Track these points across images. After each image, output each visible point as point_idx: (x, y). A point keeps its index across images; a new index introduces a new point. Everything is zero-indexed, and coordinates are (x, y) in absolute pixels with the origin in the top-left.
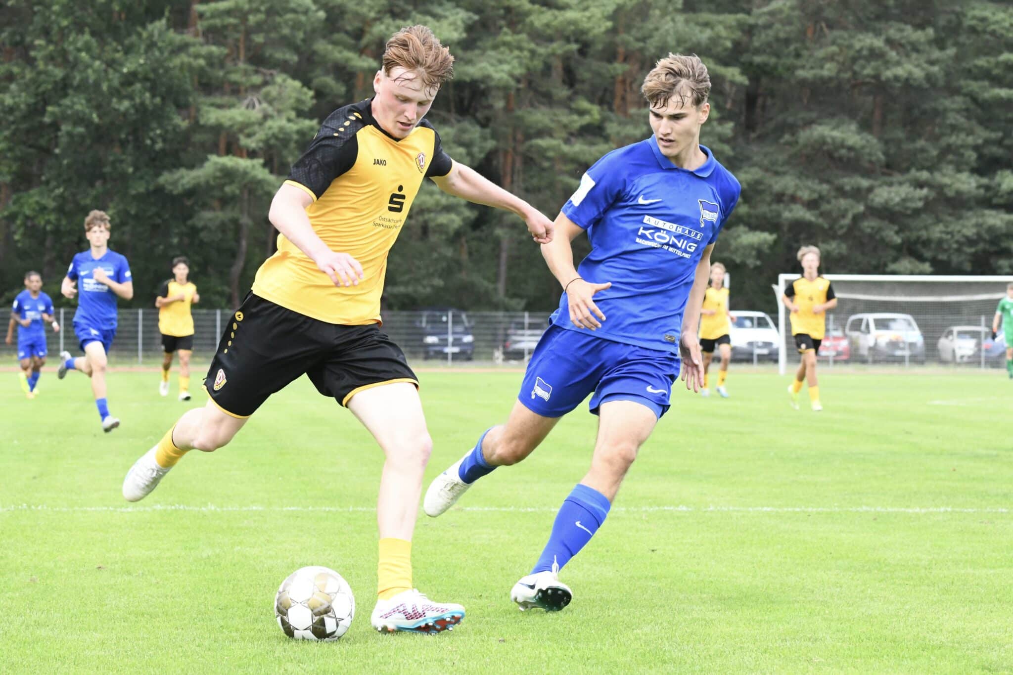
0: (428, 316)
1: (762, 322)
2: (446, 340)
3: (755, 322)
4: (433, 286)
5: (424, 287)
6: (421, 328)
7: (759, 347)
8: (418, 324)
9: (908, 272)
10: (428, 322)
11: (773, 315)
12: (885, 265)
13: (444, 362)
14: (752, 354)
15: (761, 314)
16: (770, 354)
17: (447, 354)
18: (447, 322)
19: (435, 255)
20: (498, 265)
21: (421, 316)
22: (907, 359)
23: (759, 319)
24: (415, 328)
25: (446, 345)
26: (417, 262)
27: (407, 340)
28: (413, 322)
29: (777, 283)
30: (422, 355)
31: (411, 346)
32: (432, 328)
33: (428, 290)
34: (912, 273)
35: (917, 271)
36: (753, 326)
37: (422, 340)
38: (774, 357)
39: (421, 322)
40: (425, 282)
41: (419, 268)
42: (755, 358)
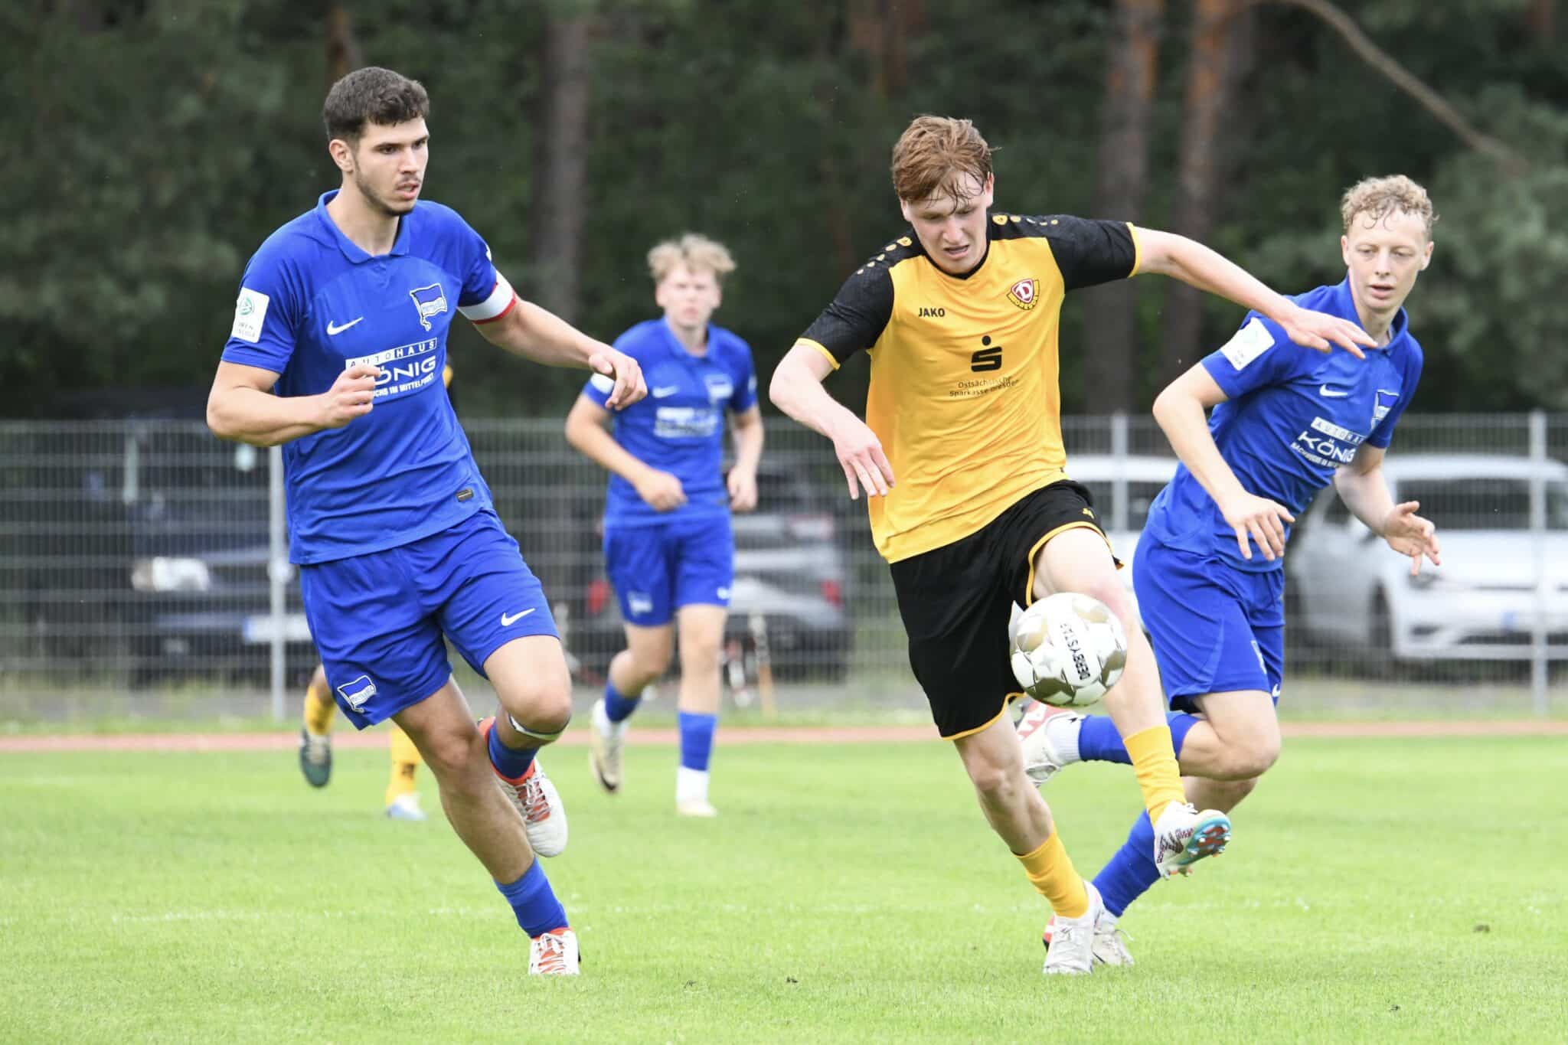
0: (153, 445)
2: (261, 574)
4: (175, 278)
5: (131, 285)
6: (117, 511)
8: (96, 490)
10: (148, 479)
13: (246, 694)
17: (263, 650)
18: (260, 475)
19: (189, 106)
20: (541, 158)
21: (116, 444)
24: (80, 510)
25: (263, 606)
26: (90, 148)
27: (35, 581)
28: (75, 478)
30: (126, 661)
31: (54, 613)
32: (176, 509)
33: (155, 297)
37: (122, 578)
39: (115, 478)
40: (134, 258)
41: (98, 178)
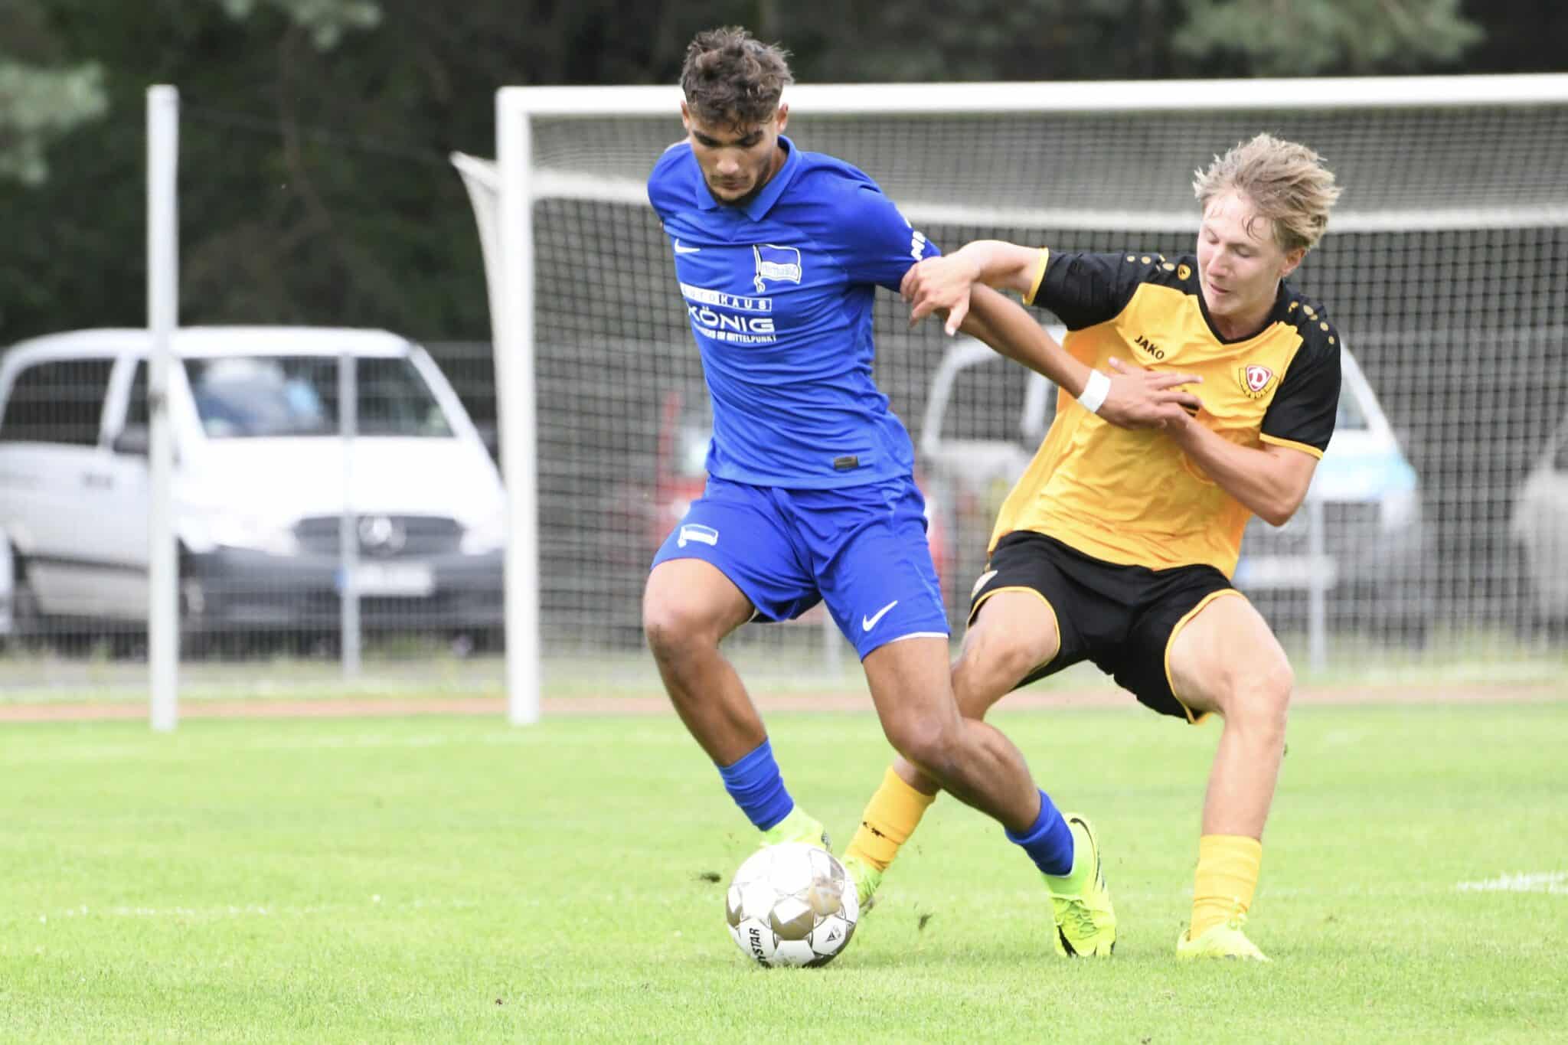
1: (391, 388)
3: (348, 392)
7: (370, 552)
9: (1322, 54)
11: (464, 350)
12: (1176, 15)
14: (328, 598)
15: (382, 344)
16: (441, 597)
22: (1318, 610)
23: (368, 368)
29: (485, 147)
34: (1343, 67)
35: (1380, 46)
36: (329, 420)
38: (475, 615)
42: (351, 621)
